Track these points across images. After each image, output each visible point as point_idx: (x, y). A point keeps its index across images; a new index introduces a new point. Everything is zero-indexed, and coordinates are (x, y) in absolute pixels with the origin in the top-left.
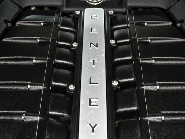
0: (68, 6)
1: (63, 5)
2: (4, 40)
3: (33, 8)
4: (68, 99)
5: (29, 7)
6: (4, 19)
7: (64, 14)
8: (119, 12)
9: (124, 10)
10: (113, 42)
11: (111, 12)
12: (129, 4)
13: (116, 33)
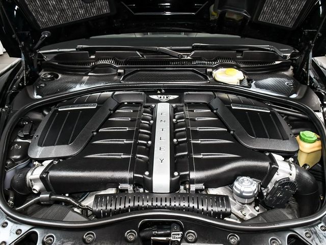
0: (147, 102)
1: (144, 101)
2: (109, 119)
3: (126, 103)
4: (148, 149)
5: (124, 103)
6: (108, 108)
7: (145, 107)
8: (179, 106)
9: (182, 105)
10: (174, 120)
11: (174, 105)
12: (185, 101)
13: (176, 117)
